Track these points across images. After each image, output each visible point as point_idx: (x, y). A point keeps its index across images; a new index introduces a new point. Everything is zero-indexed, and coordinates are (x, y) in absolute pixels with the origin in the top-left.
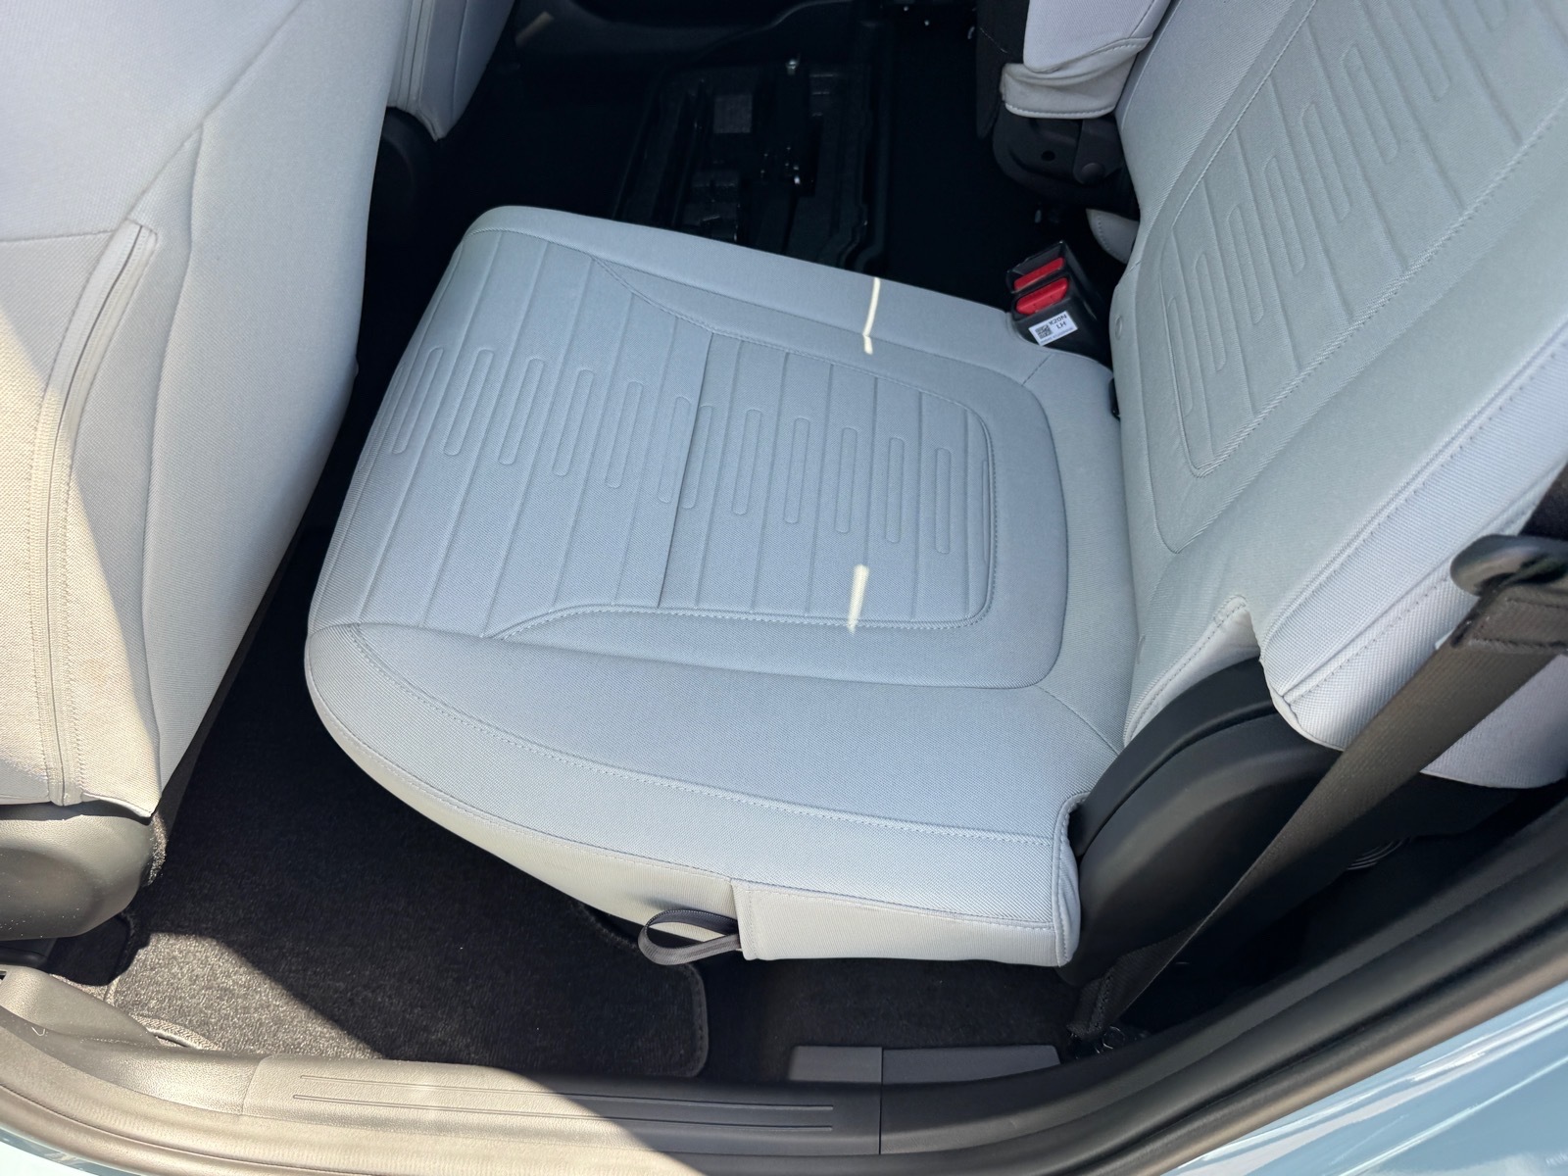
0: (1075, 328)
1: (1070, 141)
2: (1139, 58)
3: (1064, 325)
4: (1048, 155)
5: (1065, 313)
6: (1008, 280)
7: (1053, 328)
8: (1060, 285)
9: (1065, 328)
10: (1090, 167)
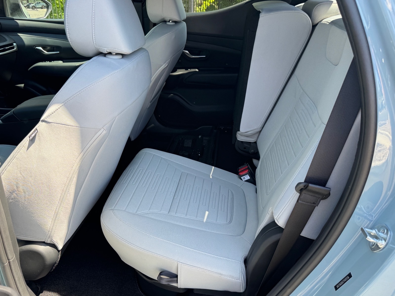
0: (250, 178)
1: (249, 146)
2: (260, 131)
3: (247, 177)
4: (245, 148)
5: (248, 175)
6: (238, 170)
7: (245, 178)
8: (247, 170)
9: (248, 178)
10: (252, 151)
